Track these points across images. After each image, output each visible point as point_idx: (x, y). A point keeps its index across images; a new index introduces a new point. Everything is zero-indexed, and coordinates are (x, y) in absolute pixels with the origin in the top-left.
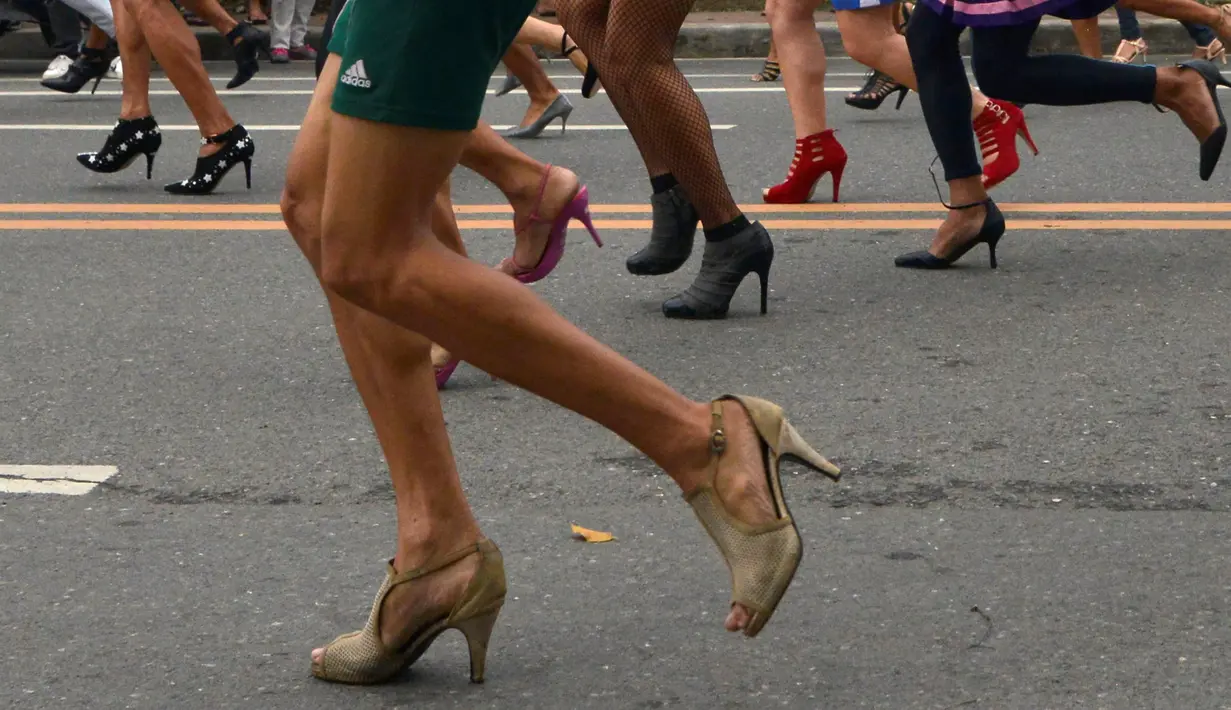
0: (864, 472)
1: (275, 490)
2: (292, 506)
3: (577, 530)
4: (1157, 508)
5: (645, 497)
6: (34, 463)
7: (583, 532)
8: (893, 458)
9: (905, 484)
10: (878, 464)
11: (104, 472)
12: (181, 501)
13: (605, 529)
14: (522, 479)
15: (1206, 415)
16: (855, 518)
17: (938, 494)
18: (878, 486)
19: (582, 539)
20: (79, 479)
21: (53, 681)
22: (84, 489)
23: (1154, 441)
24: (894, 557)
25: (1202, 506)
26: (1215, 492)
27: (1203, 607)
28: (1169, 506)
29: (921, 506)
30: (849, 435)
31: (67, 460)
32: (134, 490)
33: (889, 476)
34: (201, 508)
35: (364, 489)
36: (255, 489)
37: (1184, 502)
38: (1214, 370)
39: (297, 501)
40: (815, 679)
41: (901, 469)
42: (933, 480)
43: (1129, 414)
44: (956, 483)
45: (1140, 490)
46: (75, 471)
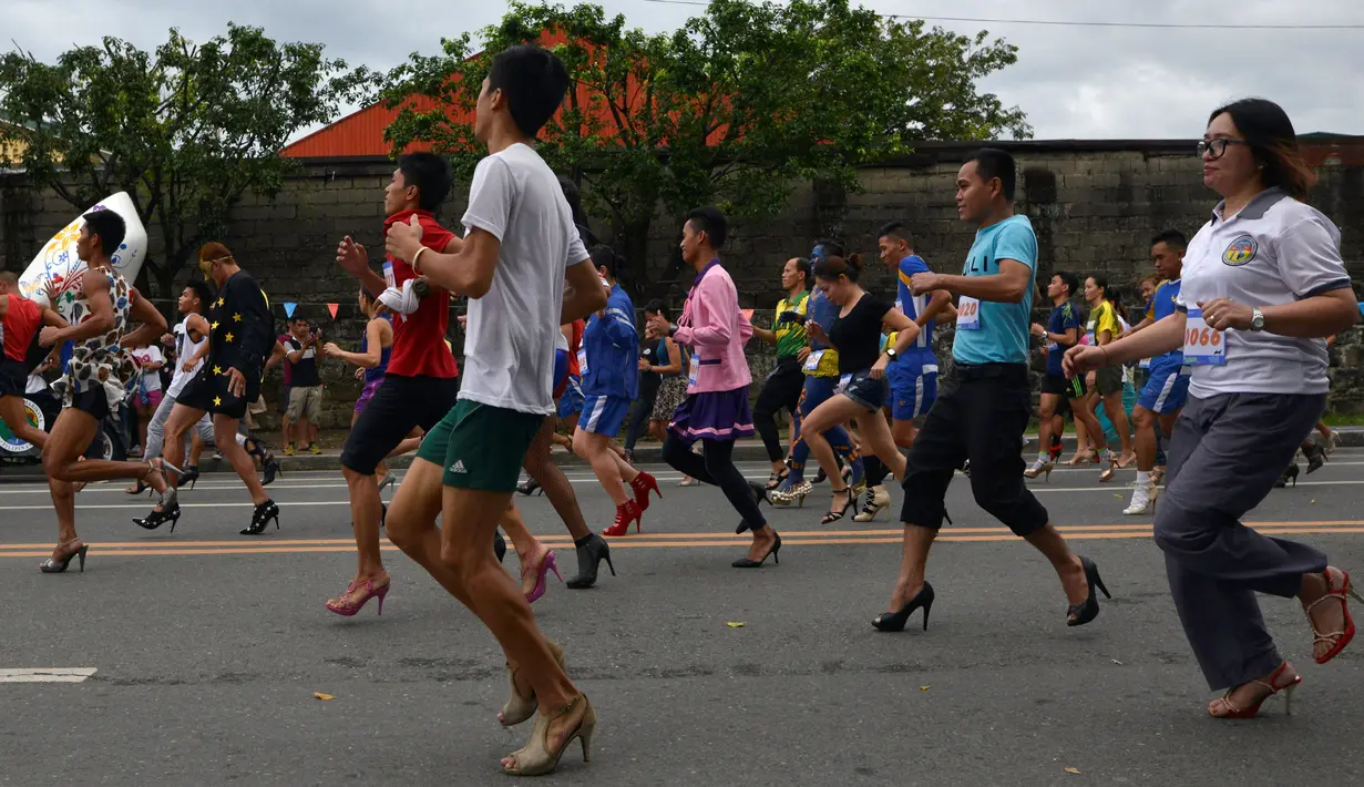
0: (452, 664)
1: (173, 678)
2: (181, 685)
3: (317, 694)
4: (591, 678)
5: (349, 678)
6: (57, 667)
7: (320, 695)
8: (465, 656)
9: (472, 669)
10: (459, 660)
11: (90, 671)
12: (127, 684)
13: (330, 693)
14: (290, 670)
15: (614, 635)
16: (448, 686)
17: (488, 674)
18: (459, 670)
19: (319, 698)
20: (78, 674)
21: (66, 771)
22: (82, 679)
23: (589, 647)
24: (467, 703)
25: (612, 677)
26: (618, 670)
27: (612, 724)
28: (596, 677)
29: (478, 679)
30: (445, 647)
31: (73, 666)
32: (105, 679)
33: (464, 665)
34: (137, 687)
35: (215, 676)
36: (162, 677)
37: (603, 675)
38: (617, 613)
39: (183, 682)
40: (429, 762)
41: (471, 663)
42: (485, 667)
43: (578, 634)
44: (495, 669)
45: (583, 670)
46: (77, 670)
